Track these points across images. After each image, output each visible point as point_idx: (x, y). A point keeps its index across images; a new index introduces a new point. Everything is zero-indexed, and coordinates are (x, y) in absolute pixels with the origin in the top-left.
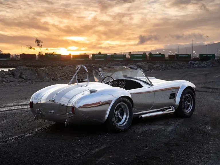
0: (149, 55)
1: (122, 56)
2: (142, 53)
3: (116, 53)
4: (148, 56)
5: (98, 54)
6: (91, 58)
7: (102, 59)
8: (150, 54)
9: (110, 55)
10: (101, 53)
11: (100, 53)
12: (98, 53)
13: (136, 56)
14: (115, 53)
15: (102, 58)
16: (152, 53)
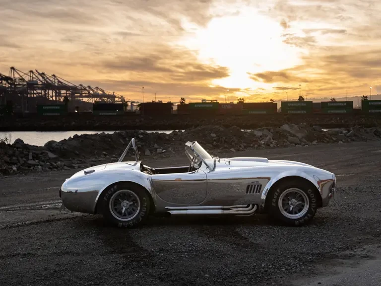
1: (345, 104)
3: (334, 99)
5: (297, 101)
7: (302, 112)
9: (320, 102)
10: (303, 99)
11: (301, 98)
12: (298, 98)
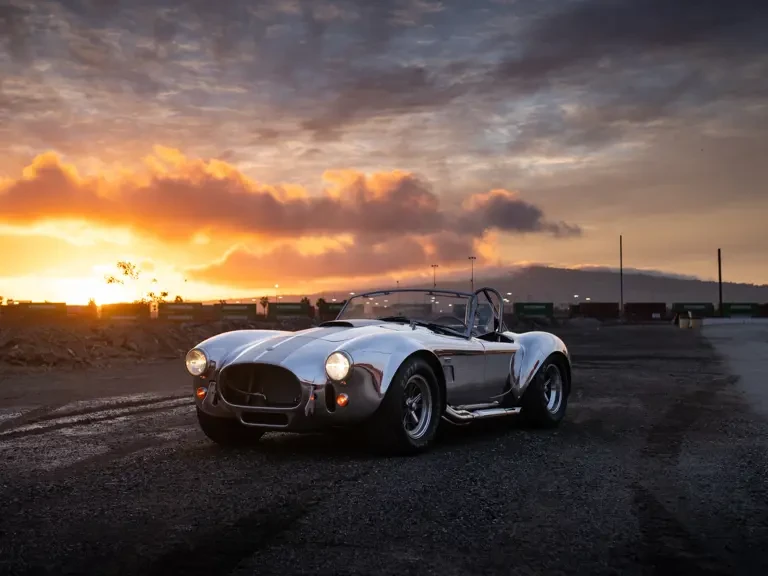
0: (318, 304)
1: (245, 307)
2: (299, 301)
4: (316, 308)
6: (157, 316)
7: (188, 315)
8: (321, 302)
10: (181, 300)
11: (179, 299)
12: (175, 299)
13: (281, 307)
14: (222, 299)
15: (189, 312)
16: (327, 301)
